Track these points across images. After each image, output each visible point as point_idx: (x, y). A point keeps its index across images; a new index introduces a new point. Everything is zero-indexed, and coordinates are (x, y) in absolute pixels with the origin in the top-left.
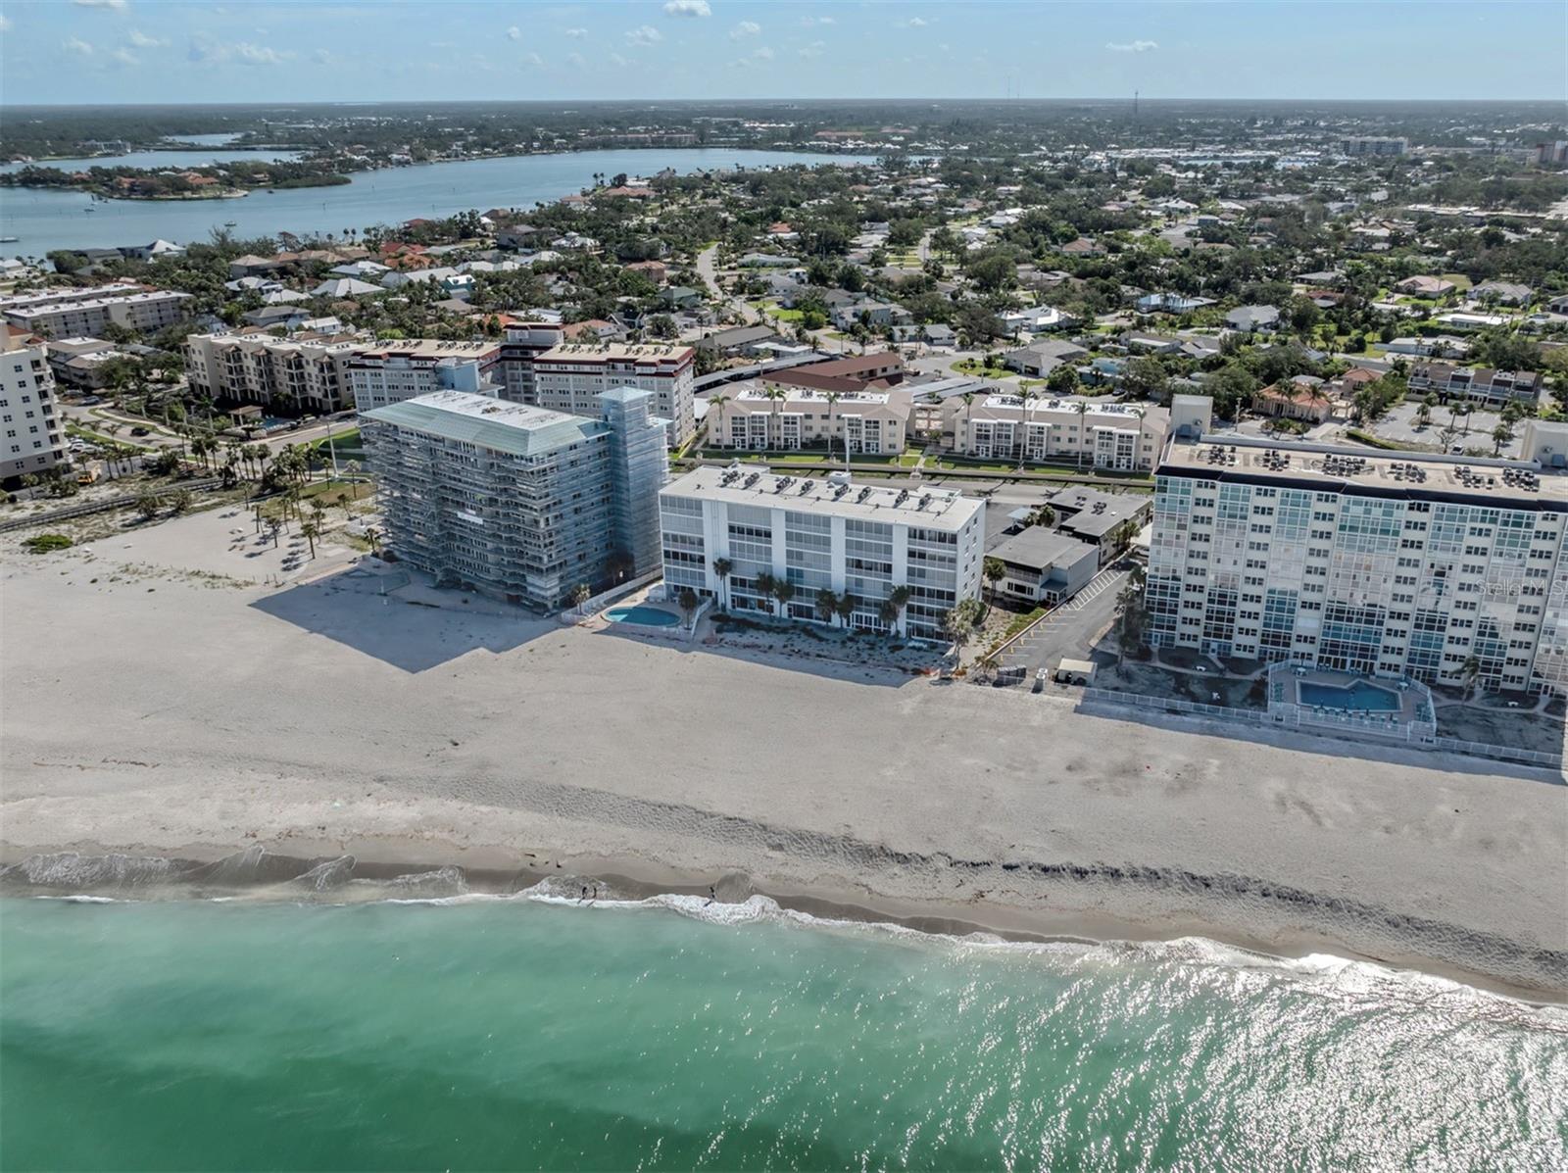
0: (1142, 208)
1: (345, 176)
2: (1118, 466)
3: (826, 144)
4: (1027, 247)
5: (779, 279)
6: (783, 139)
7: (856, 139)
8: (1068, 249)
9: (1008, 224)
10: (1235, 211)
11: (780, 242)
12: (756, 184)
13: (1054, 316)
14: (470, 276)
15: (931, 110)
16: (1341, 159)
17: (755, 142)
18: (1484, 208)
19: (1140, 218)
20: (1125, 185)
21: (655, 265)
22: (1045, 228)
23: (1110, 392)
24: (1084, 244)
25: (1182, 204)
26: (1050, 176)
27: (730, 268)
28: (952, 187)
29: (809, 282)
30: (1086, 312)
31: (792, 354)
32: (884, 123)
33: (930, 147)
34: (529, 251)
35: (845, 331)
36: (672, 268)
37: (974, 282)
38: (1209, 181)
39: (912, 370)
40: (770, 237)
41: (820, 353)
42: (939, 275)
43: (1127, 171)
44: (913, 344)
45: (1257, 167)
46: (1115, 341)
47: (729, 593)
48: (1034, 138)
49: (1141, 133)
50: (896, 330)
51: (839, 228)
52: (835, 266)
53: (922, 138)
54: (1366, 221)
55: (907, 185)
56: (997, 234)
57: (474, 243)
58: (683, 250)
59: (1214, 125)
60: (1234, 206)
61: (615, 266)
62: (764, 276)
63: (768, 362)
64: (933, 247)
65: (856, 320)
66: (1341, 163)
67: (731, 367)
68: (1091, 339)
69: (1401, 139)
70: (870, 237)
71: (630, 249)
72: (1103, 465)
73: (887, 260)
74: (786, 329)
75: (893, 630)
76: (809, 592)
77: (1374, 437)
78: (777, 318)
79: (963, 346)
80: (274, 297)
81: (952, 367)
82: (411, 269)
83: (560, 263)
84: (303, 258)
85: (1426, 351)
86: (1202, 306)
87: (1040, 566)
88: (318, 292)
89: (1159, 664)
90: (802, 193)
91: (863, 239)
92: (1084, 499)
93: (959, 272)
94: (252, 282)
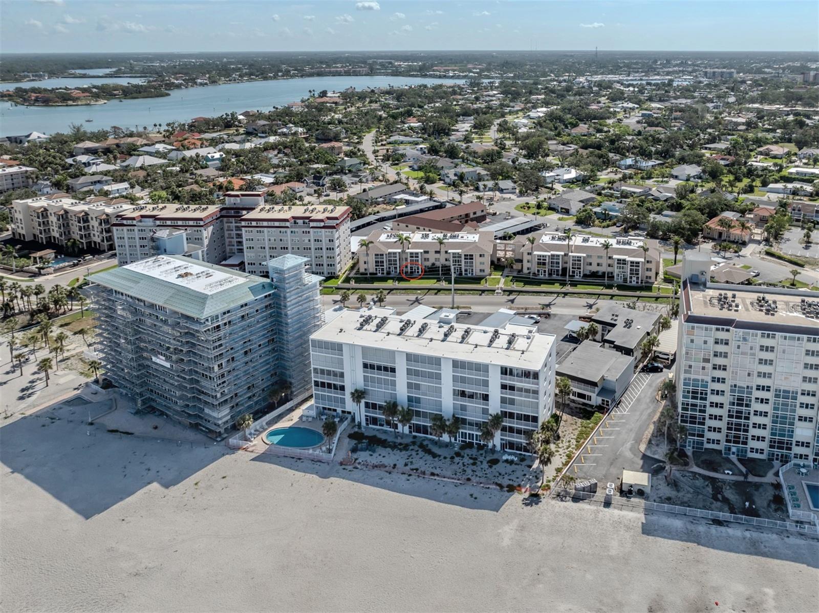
0: (610, 107)
1: (167, 92)
2: (631, 282)
3: (438, 73)
4: (551, 130)
5: (410, 151)
6: (415, 71)
7: (454, 70)
8: (574, 131)
9: (539, 117)
10: (659, 109)
11: (411, 128)
12: (399, 95)
13: (573, 174)
14: (222, 153)
15: (493, 56)
16: (705, 81)
17: (400, 72)
18: (786, 105)
19: (611, 113)
20: (598, 94)
21: (336, 144)
22: (561, 120)
23: (614, 224)
24: (583, 128)
25: (631, 105)
26: (559, 90)
27: (382, 145)
28: (506, 96)
29: (429, 153)
30: (592, 171)
31: (417, 202)
32: (468, 62)
33: (493, 74)
34: (264, 135)
35: (450, 185)
36: (348, 145)
37: (524, 152)
38: (641, 92)
39: (491, 211)
40: (406, 126)
41: (434, 201)
42: (503, 147)
43: (597, 87)
44: (491, 193)
45: (664, 84)
46: (610, 189)
47: (363, 413)
48: (547, 70)
49: (601, 68)
50: (481, 184)
51: (446, 121)
52: (443, 143)
53: (489, 70)
54: (729, 114)
55: (482, 95)
56: (534, 123)
57: (232, 131)
58: (355, 134)
59: (637, 63)
60: (658, 106)
61: (313, 145)
62: (402, 149)
63: (402, 208)
64: (499, 131)
65: (456, 178)
66: (705, 83)
67: (378, 212)
68: (596, 188)
69: (733, 70)
70: (463, 125)
71: (324, 134)
72: (621, 281)
73: (473, 139)
74: (414, 185)
75: (490, 445)
76: (425, 415)
77: (781, 253)
78: (408, 179)
79: (522, 194)
80: (94, 169)
81: (516, 208)
82: (188, 149)
83: (280, 143)
84: (122, 142)
85: (789, 192)
86: (655, 165)
87: (596, 379)
88: (125, 164)
89: (696, 469)
90: (424, 100)
91: (459, 126)
92: (617, 316)
93: (515, 145)
94: (83, 158)
